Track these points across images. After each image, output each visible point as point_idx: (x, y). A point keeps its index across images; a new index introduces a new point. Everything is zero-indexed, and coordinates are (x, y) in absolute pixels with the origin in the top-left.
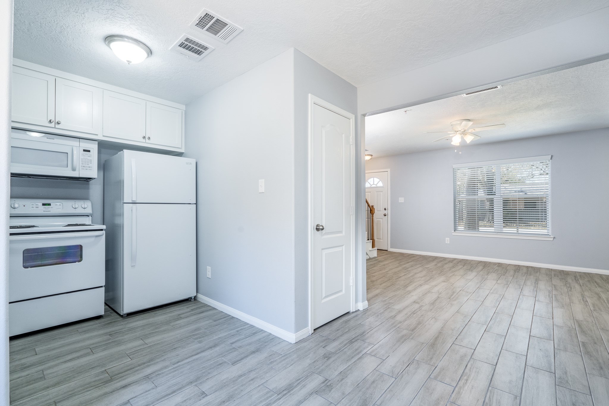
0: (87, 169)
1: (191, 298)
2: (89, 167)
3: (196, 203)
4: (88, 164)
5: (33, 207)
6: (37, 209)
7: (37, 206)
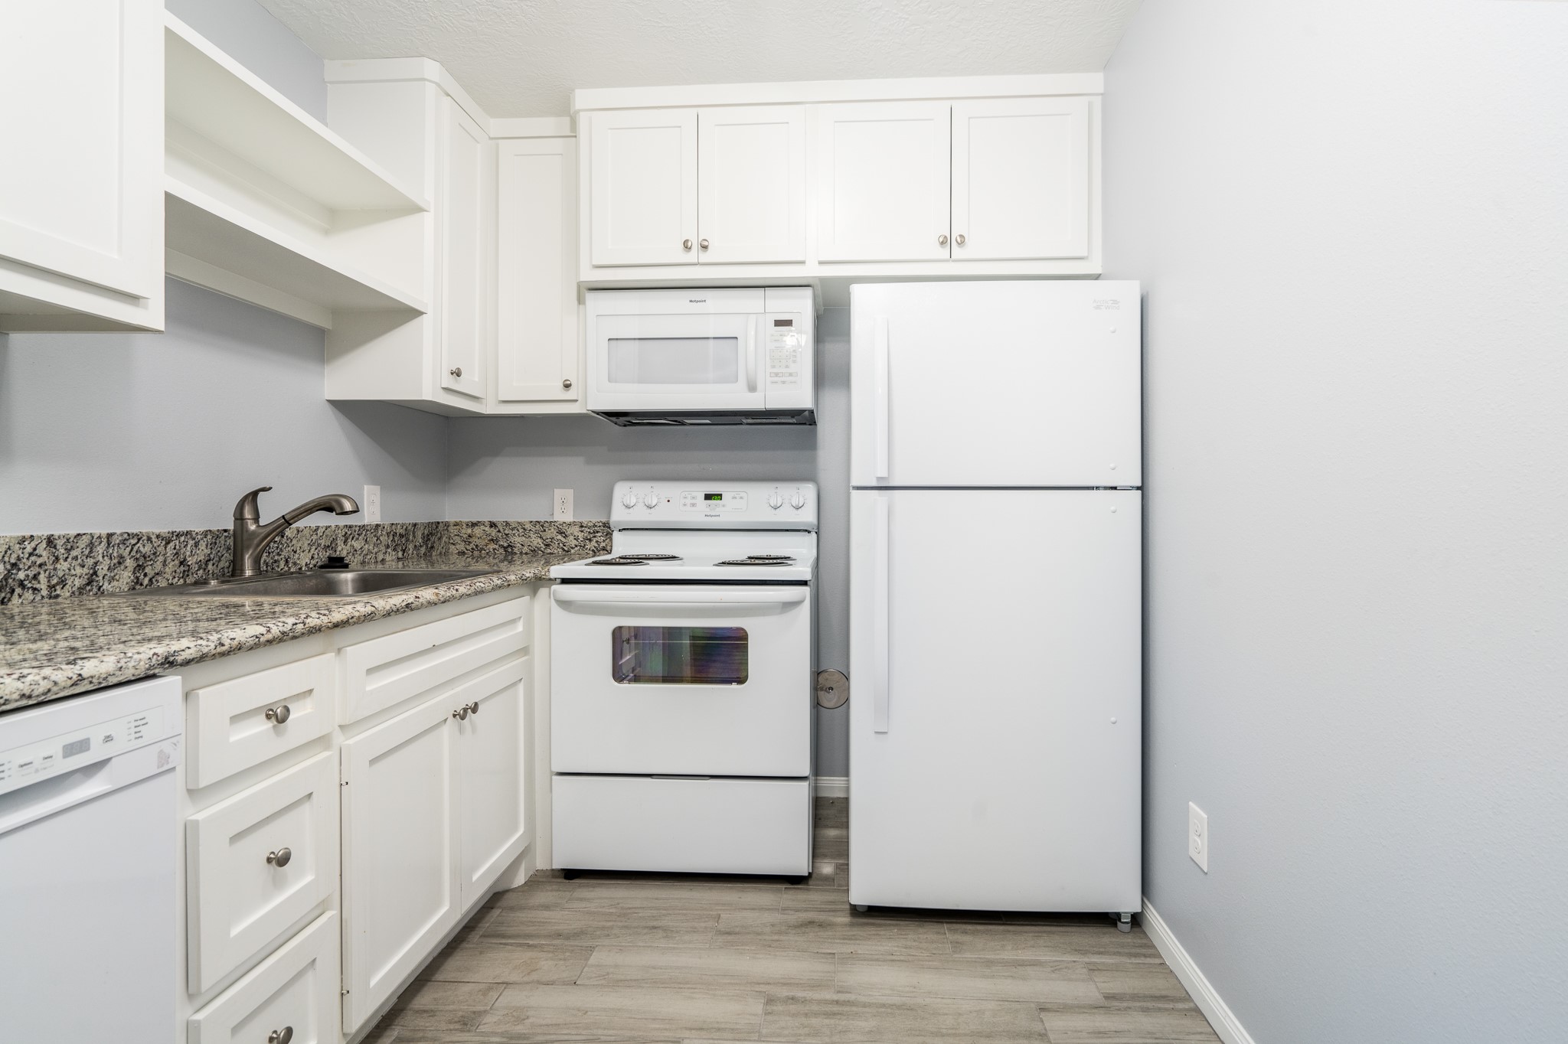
0: (784, 382)
1: (1118, 915)
2: (791, 375)
3: (1140, 484)
4: (787, 367)
5: (685, 505)
6: (694, 508)
7: (693, 501)
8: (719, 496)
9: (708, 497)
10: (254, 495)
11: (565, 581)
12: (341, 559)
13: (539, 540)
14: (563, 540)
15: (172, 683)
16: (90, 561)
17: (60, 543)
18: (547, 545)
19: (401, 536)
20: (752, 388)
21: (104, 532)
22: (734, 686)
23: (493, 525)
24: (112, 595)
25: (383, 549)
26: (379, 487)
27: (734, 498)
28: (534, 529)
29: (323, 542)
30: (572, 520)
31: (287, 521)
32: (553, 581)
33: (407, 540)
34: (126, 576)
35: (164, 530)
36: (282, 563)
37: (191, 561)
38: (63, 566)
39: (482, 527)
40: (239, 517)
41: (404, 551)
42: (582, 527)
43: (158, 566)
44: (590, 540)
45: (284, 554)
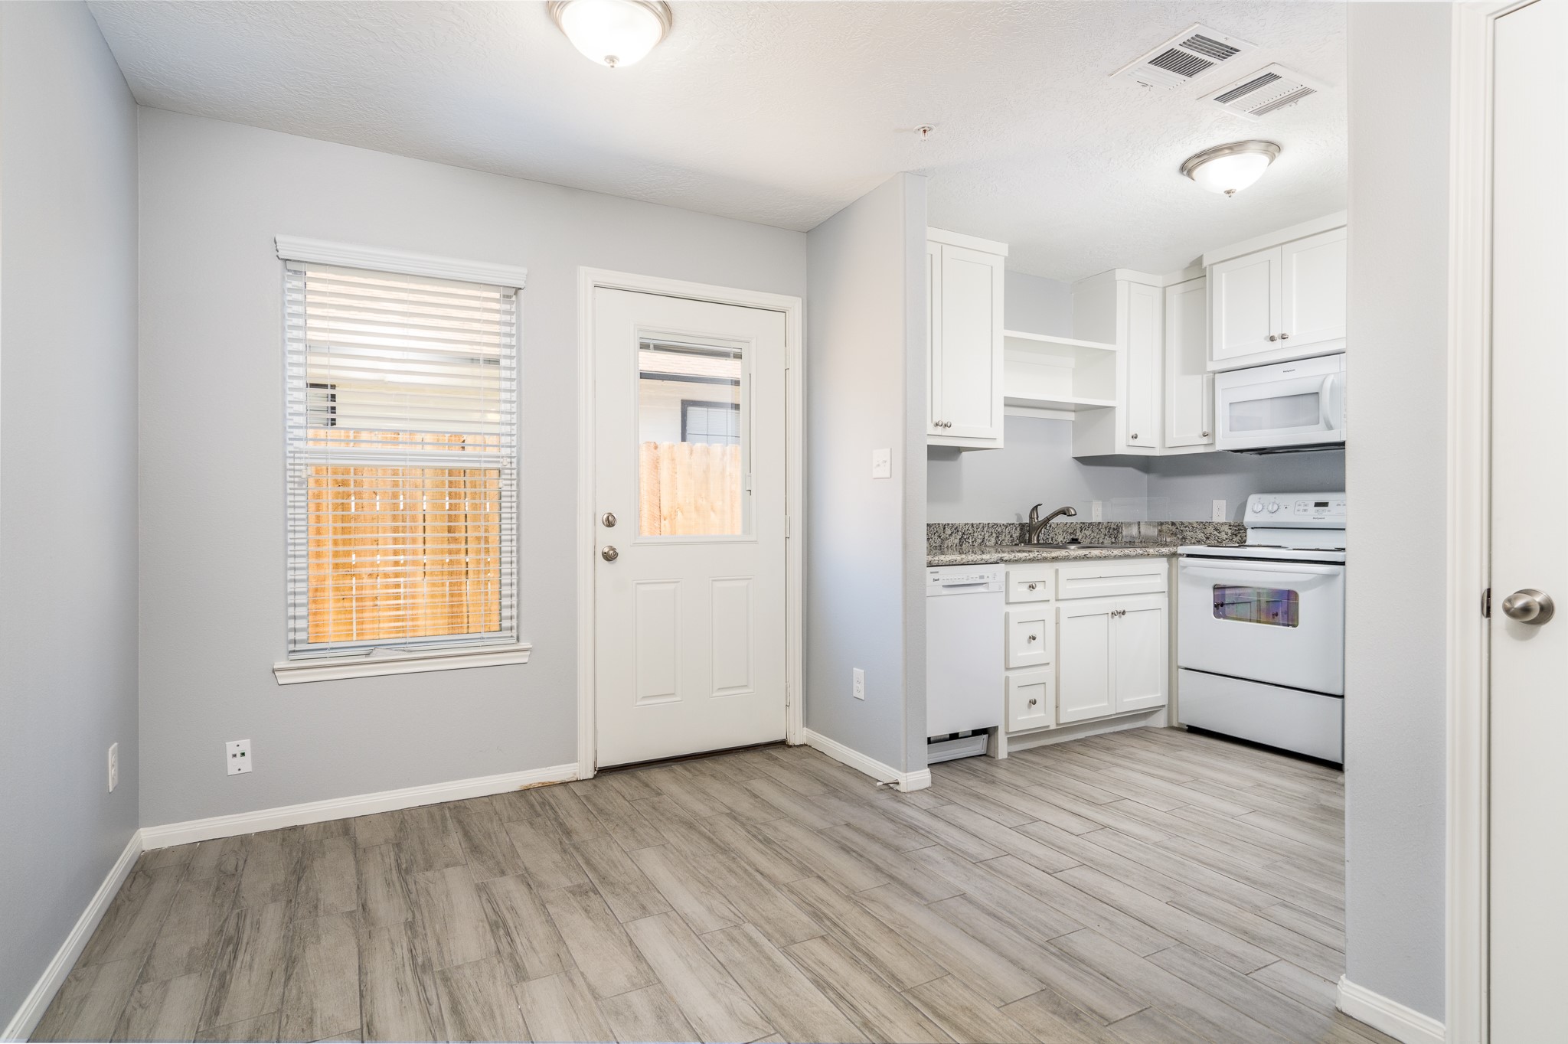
5: (1298, 511)
6: (1305, 513)
7: (1305, 508)
8: (1325, 504)
9: (1317, 505)
10: (1036, 507)
11: (1189, 556)
12: (1077, 540)
13: (1202, 535)
14: (1218, 534)
15: (1002, 566)
16: (983, 533)
17: (975, 526)
18: (1207, 538)
19: (1114, 529)
20: (1330, 427)
21: (987, 522)
22: (1290, 628)
23: (1173, 524)
24: (989, 547)
25: (1103, 536)
26: (1100, 502)
27: (1339, 505)
28: (1199, 527)
29: (1069, 531)
30: (1225, 521)
31: (1048, 519)
32: (1181, 555)
33: (1118, 532)
34: (993, 540)
35: (1005, 523)
36: (1050, 540)
37: (1014, 536)
38: (976, 534)
39: (1167, 525)
40: (1031, 518)
41: (1116, 538)
42: (1230, 526)
43: (1003, 536)
44: (1236, 535)
45: (1051, 535)
